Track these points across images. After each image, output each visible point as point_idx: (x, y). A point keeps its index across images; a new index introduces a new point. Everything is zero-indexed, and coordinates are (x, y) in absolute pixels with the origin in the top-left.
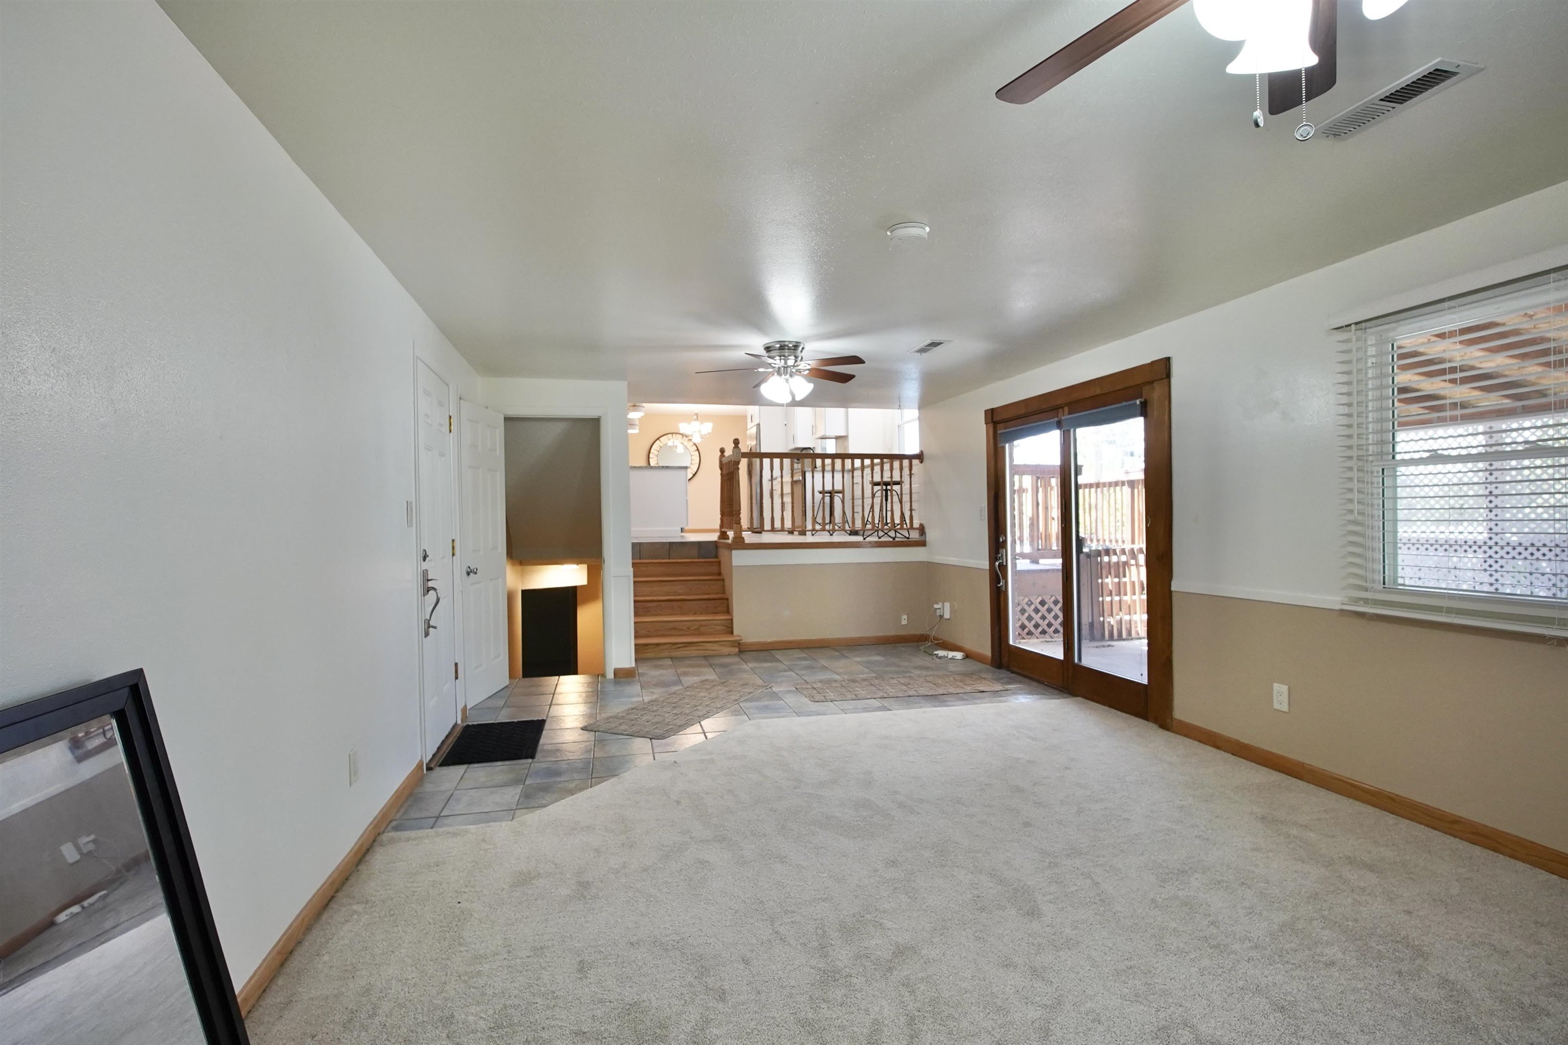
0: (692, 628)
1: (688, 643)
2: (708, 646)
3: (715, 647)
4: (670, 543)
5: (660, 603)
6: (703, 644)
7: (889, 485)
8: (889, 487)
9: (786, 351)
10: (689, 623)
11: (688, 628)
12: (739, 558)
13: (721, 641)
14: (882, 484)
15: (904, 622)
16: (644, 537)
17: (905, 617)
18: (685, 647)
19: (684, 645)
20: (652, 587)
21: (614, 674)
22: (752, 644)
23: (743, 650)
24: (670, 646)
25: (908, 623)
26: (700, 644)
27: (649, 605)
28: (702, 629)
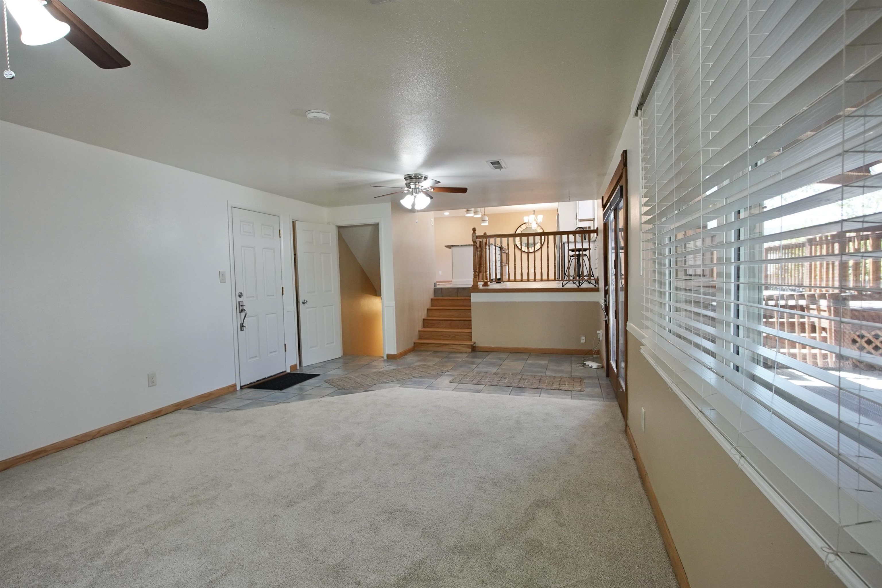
0: (451, 336)
1: (443, 344)
2: (454, 347)
3: (459, 347)
4: (457, 288)
5: (440, 321)
6: (451, 345)
7: (581, 251)
8: (581, 253)
9: (414, 179)
10: (450, 333)
11: (449, 336)
12: (475, 297)
13: (463, 345)
14: (575, 250)
15: (583, 341)
16: (460, 285)
17: (584, 338)
18: (442, 346)
19: (441, 345)
20: (440, 312)
21: (387, 357)
22: (483, 348)
23: (474, 349)
24: (434, 345)
25: (585, 343)
26: (450, 345)
27: (434, 322)
28: (456, 337)
